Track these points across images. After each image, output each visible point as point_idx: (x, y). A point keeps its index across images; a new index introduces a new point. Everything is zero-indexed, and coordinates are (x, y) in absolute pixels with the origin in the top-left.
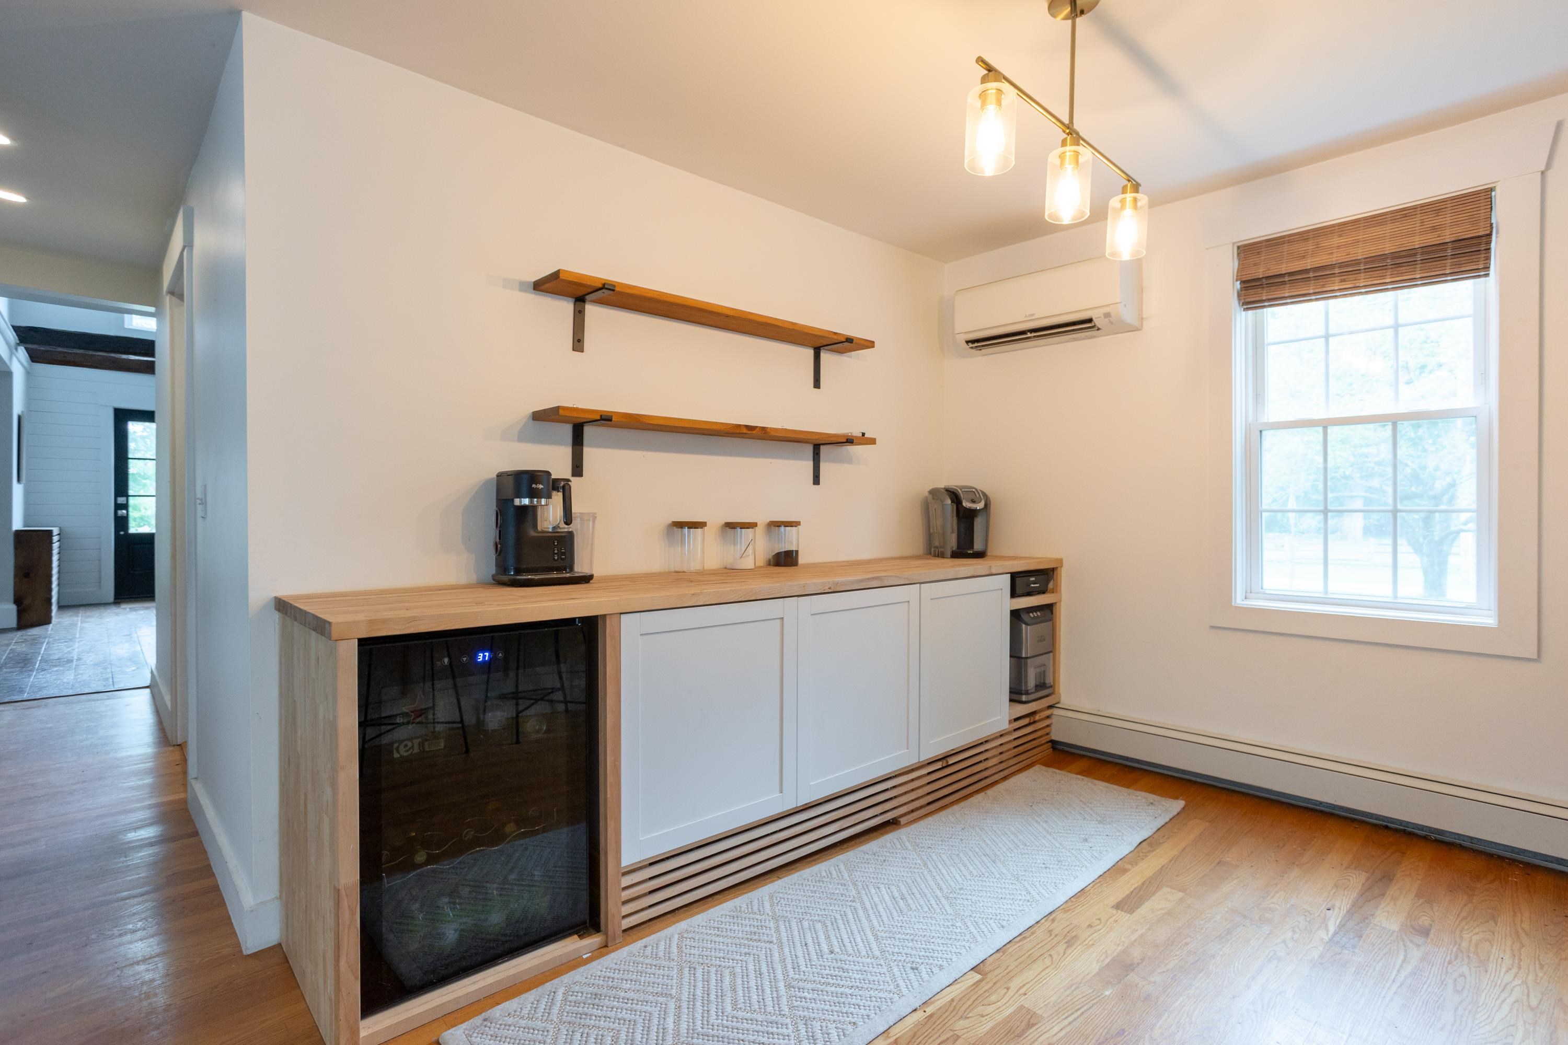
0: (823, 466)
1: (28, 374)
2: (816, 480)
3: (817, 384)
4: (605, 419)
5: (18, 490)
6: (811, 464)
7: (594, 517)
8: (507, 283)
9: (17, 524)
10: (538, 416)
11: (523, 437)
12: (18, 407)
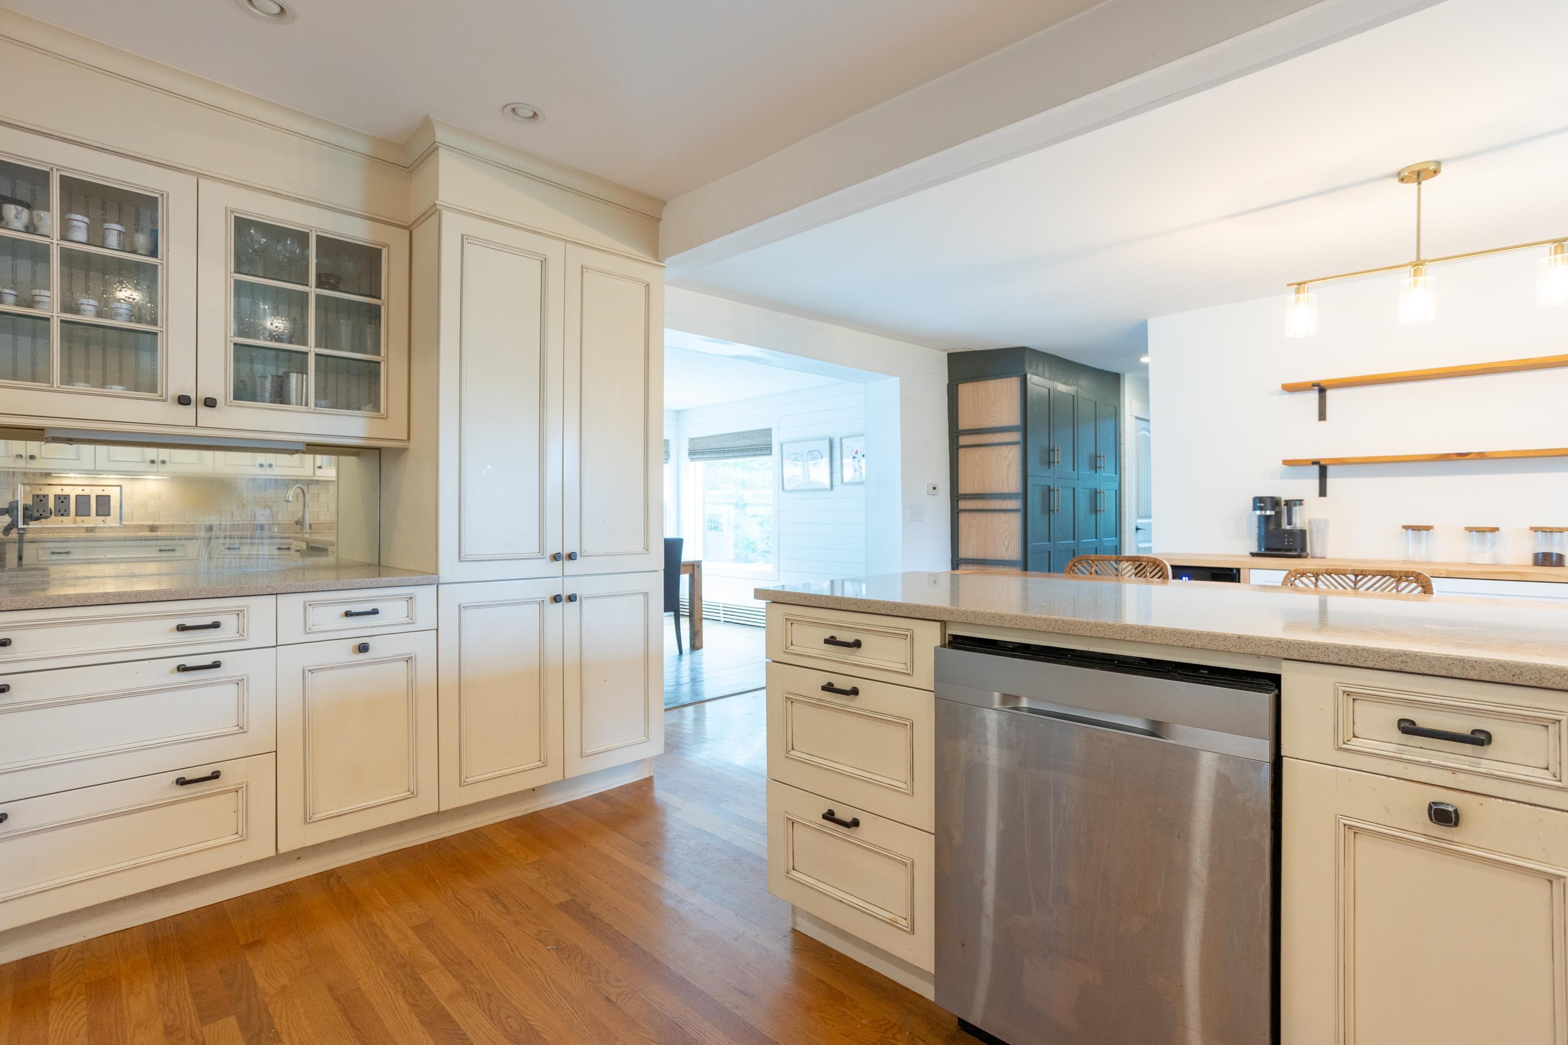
7: (1326, 521)
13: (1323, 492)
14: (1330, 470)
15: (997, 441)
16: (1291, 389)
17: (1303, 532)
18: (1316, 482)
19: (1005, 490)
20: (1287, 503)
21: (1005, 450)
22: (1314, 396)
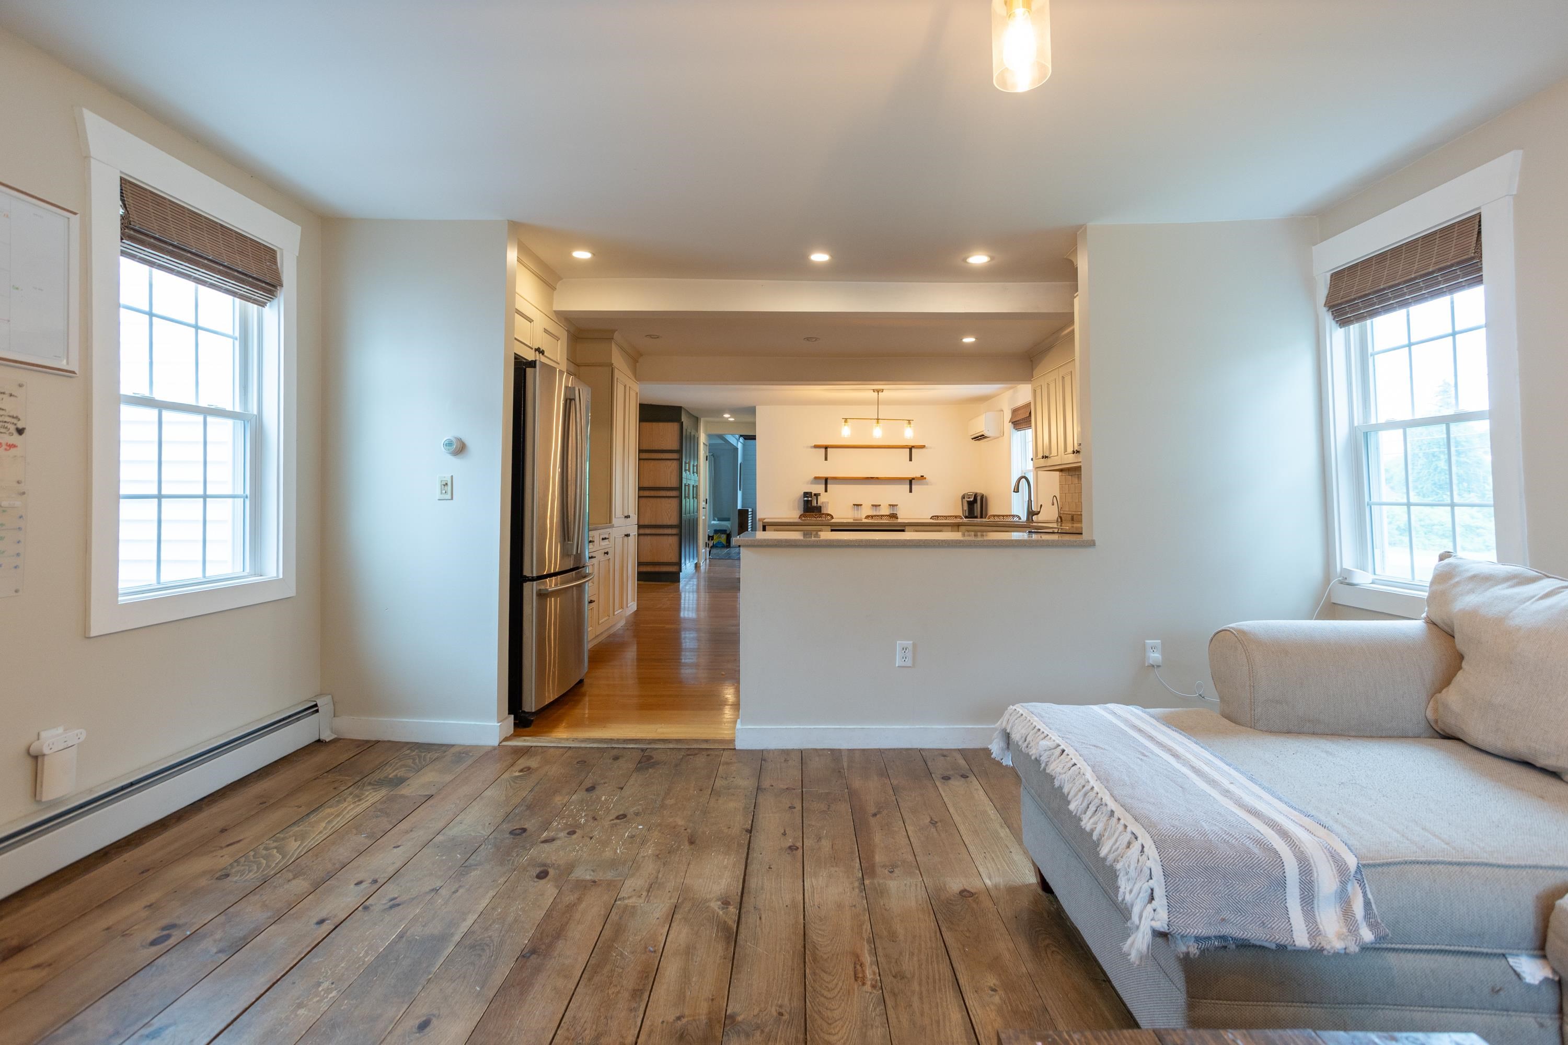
0: (913, 487)
1: (744, 445)
2: (911, 491)
3: (911, 460)
4: (835, 478)
5: (740, 493)
6: (908, 486)
7: (828, 502)
8: (807, 447)
9: (739, 507)
10: (816, 478)
11: (812, 483)
12: (740, 461)
13: (826, 491)
14: (829, 481)
15: (664, 458)
16: (816, 447)
17: (821, 507)
18: (823, 486)
19: (669, 486)
20: (815, 495)
21: (669, 463)
22: (823, 450)
